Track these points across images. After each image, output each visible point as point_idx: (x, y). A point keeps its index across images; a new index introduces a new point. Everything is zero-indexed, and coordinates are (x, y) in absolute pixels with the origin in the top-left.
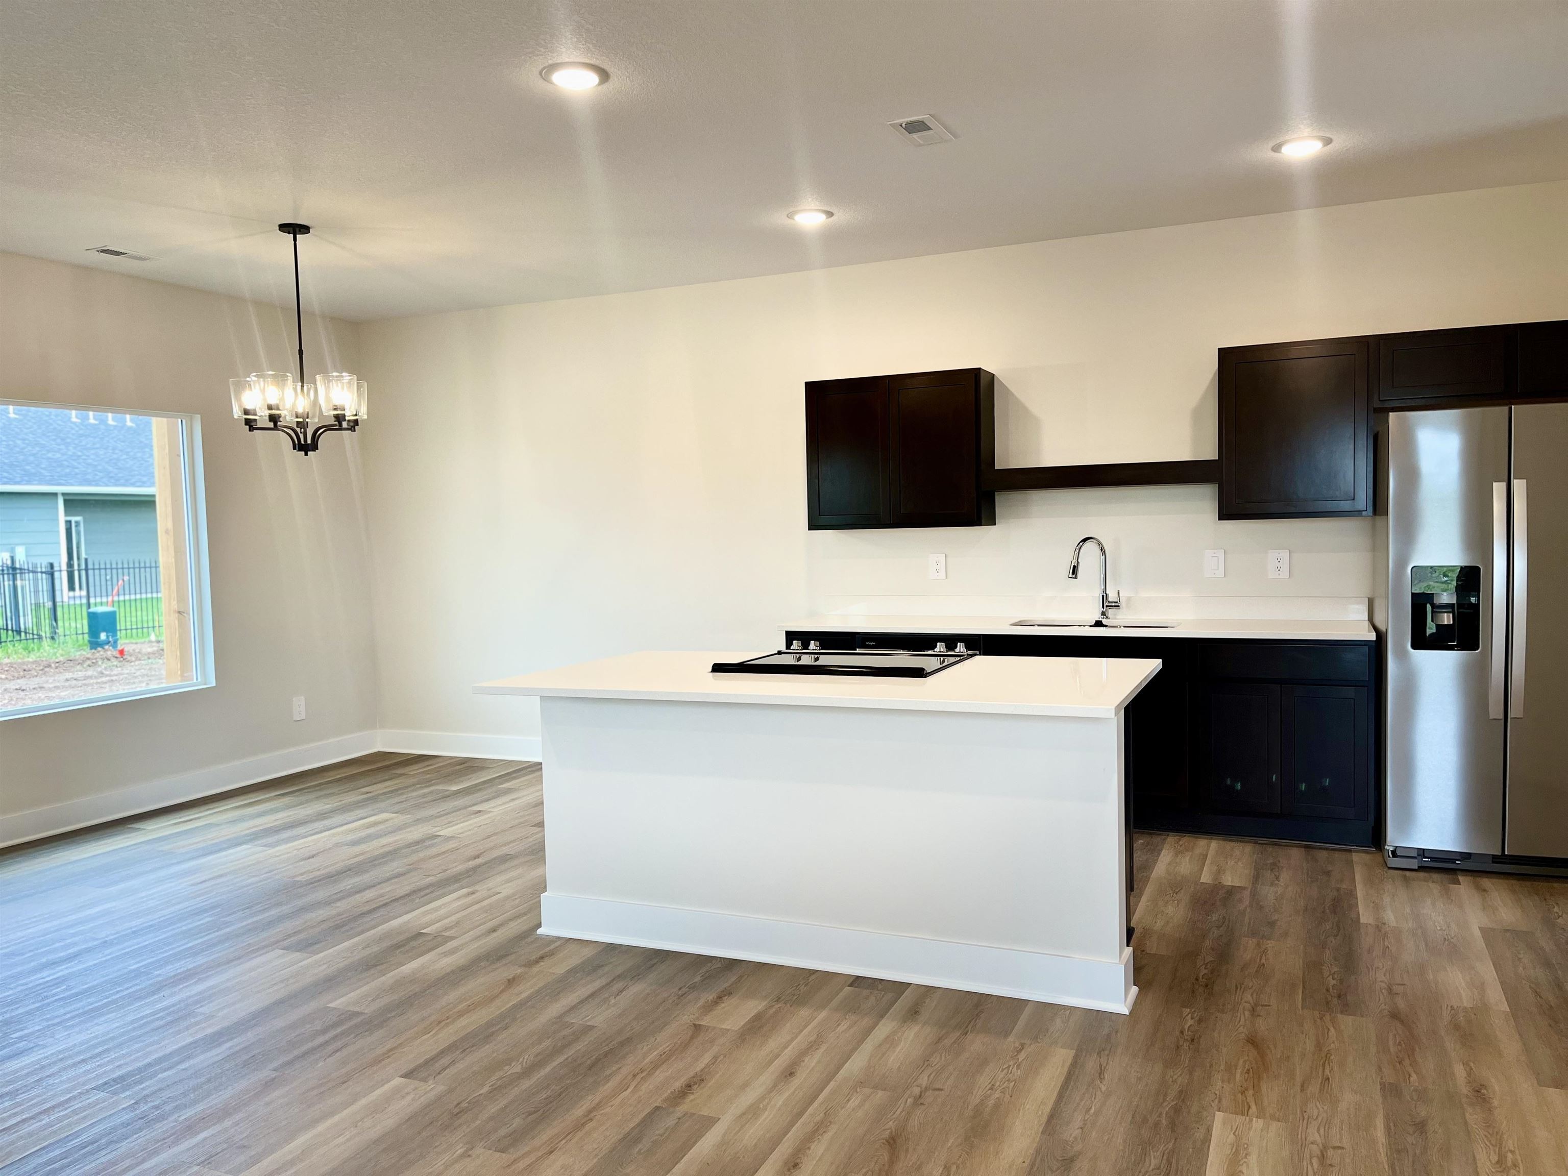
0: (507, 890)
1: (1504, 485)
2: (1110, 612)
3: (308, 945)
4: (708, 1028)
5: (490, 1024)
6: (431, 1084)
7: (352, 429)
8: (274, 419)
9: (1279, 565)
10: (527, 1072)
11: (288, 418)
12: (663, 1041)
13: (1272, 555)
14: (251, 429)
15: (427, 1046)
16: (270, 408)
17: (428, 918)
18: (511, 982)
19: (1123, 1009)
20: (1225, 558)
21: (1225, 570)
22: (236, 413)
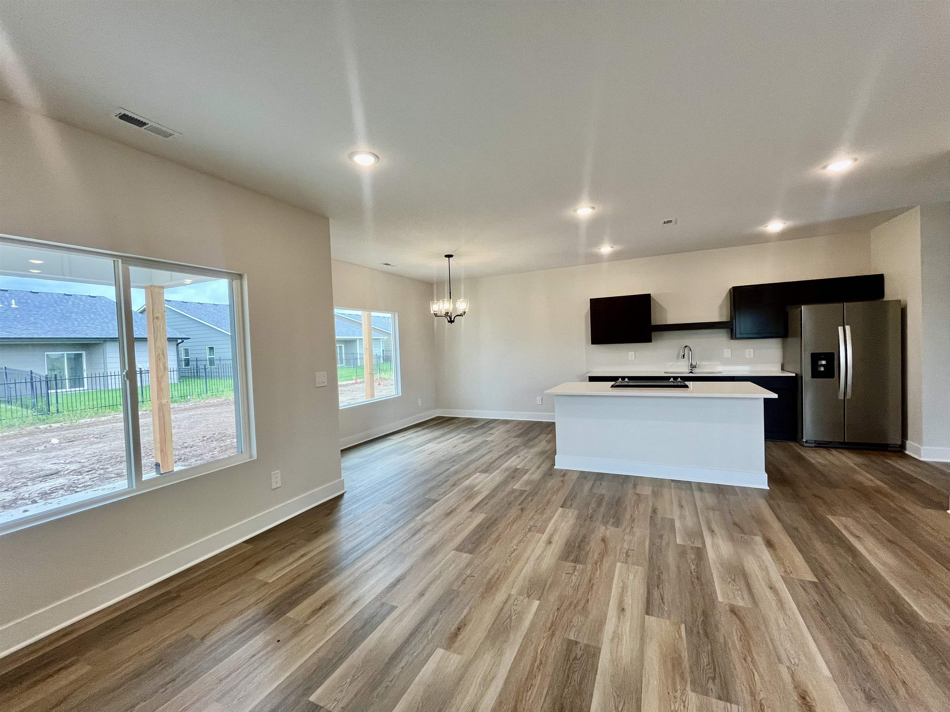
1: (842, 327)
2: (693, 369)
8: (446, 314)
9: (750, 353)
13: (747, 350)
14: (437, 316)
16: (442, 310)
20: (731, 352)
21: (732, 356)
22: (432, 312)
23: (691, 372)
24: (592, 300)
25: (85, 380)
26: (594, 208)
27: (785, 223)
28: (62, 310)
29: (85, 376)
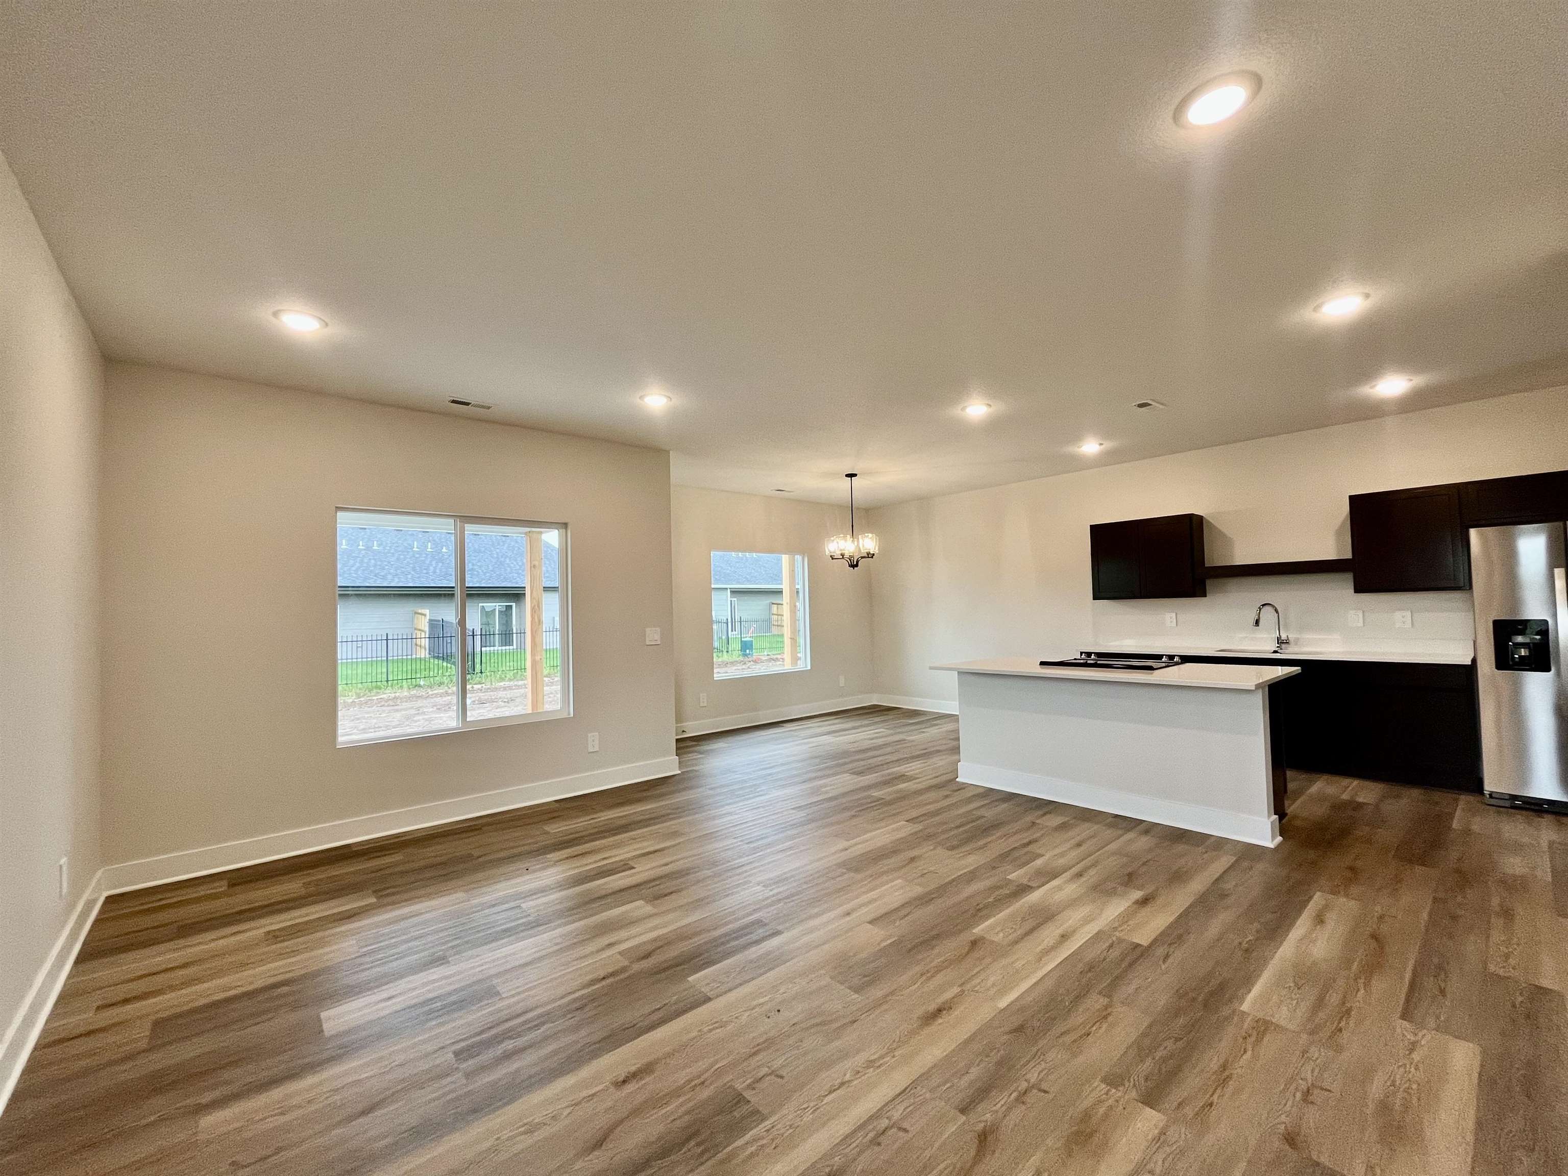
0: (941, 763)
1: (1563, 570)
2: (1283, 646)
3: (860, 773)
4: (1039, 824)
5: (939, 810)
6: (916, 826)
7: (872, 557)
8: (843, 555)
9: (1404, 620)
10: (958, 827)
11: (847, 555)
12: (1017, 826)
13: (1398, 615)
14: (833, 559)
15: (914, 813)
16: (841, 550)
17: (907, 770)
18: (947, 796)
19: (1271, 845)
20: (1364, 615)
21: (1364, 623)
22: (827, 553)
23: (1275, 652)
24: (1093, 527)
25: (515, 635)
26: (990, 406)
27: (1411, 380)
28: (497, 554)
29: (514, 631)
